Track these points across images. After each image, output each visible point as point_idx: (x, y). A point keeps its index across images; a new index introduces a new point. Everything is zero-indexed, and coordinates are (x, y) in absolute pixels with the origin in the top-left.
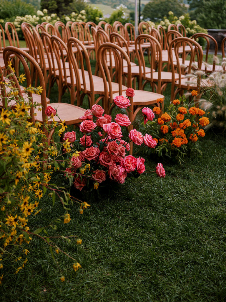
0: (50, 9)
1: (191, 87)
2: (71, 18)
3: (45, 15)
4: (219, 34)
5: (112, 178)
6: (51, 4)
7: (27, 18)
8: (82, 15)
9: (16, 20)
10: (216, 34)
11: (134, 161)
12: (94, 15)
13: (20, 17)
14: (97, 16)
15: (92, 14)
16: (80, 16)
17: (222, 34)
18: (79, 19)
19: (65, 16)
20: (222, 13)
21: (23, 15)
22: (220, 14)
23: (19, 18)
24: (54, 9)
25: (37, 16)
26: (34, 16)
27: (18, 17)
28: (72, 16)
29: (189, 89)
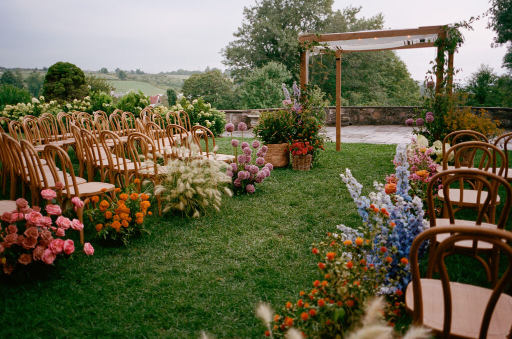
0: (56, 92)
1: (151, 175)
2: (73, 105)
3: (42, 102)
4: (243, 114)
5: (36, 260)
6: (56, 87)
7: (19, 107)
8: (86, 101)
9: (5, 109)
10: (240, 114)
11: (62, 243)
12: (100, 101)
13: (11, 106)
14: (104, 102)
15: (98, 100)
16: (84, 102)
17: (246, 114)
18: (82, 106)
19: (66, 103)
20: (265, 89)
21: (14, 102)
22: (262, 90)
23: (9, 107)
24: (61, 93)
25: (32, 104)
26: (29, 104)
27: (7, 106)
28: (74, 103)
29: (149, 177)
